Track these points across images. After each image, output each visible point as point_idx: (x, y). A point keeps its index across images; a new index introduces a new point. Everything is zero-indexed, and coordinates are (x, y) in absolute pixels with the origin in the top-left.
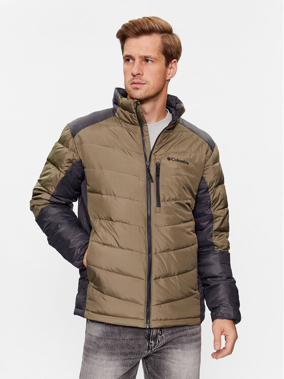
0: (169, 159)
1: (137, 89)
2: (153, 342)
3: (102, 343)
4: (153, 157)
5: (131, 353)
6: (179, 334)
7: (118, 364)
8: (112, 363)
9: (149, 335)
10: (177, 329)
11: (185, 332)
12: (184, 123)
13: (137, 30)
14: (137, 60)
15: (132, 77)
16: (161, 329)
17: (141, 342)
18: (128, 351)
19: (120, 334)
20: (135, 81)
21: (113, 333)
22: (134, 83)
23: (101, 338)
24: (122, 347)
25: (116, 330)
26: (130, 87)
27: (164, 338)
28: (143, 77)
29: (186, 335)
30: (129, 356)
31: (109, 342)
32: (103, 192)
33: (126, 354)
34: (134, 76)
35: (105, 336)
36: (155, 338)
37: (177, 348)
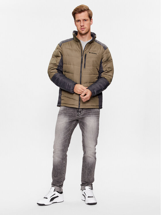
0: (90, 53)
1: (83, 30)
2: (79, 113)
3: (63, 112)
4: (84, 52)
5: (72, 116)
6: (89, 112)
7: (67, 119)
8: (65, 118)
9: (78, 111)
10: (89, 110)
11: (91, 111)
12: (96, 41)
13: (80, 10)
14: (82, 21)
15: (81, 27)
16: (83, 109)
17: (75, 113)
18: (71, 115)
19: (69, 110)
20: (82, 28)
21: (67, 109)
22: (82, 29)
23: (63, 110)
24: (69, 114)
25: (68, 108)
26: (80, 30)
27: (83, 112)
28: (84, 26)
29: (91, 112)
30: (71, 117)
31: (65, 112)
32: (67, 64)
33: (70, 116)
34: (82, 26)
35: (64, 110)
36: (80, 112)
37: (88, 116)
